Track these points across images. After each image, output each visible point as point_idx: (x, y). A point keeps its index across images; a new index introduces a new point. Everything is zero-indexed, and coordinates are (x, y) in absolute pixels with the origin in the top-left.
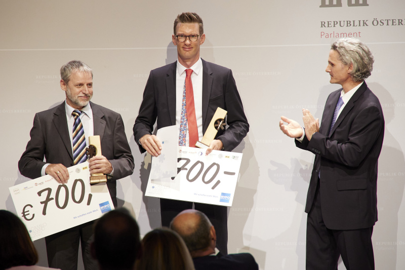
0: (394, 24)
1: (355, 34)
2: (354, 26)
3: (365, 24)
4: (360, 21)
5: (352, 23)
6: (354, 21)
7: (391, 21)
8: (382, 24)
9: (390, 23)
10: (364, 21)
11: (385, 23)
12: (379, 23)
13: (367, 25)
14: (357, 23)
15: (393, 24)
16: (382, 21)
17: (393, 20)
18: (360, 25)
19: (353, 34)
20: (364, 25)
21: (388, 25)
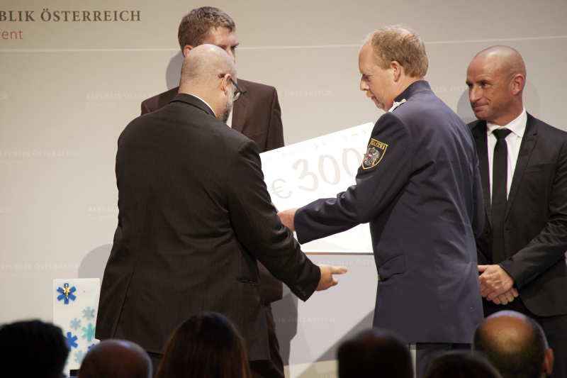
0: (77, 18)
1: (14, 34)
2: (11, 20)
3: (28, 17)
4: (20, 12)
5: (8, 15)
6: (11, 12)
7: (72, 14)
8: (56, 19)
9: (70, 17)
10: (27, 12)
11: (62, 16)
12: (53, 16)
13: (32, 20)
14: (16, 16)
15: (74, 20)
16: (57, 14)
17: (74, 13)
18: (20, 20)
19: (9, 34)
20: (27, 20)
21: (66, 20)
